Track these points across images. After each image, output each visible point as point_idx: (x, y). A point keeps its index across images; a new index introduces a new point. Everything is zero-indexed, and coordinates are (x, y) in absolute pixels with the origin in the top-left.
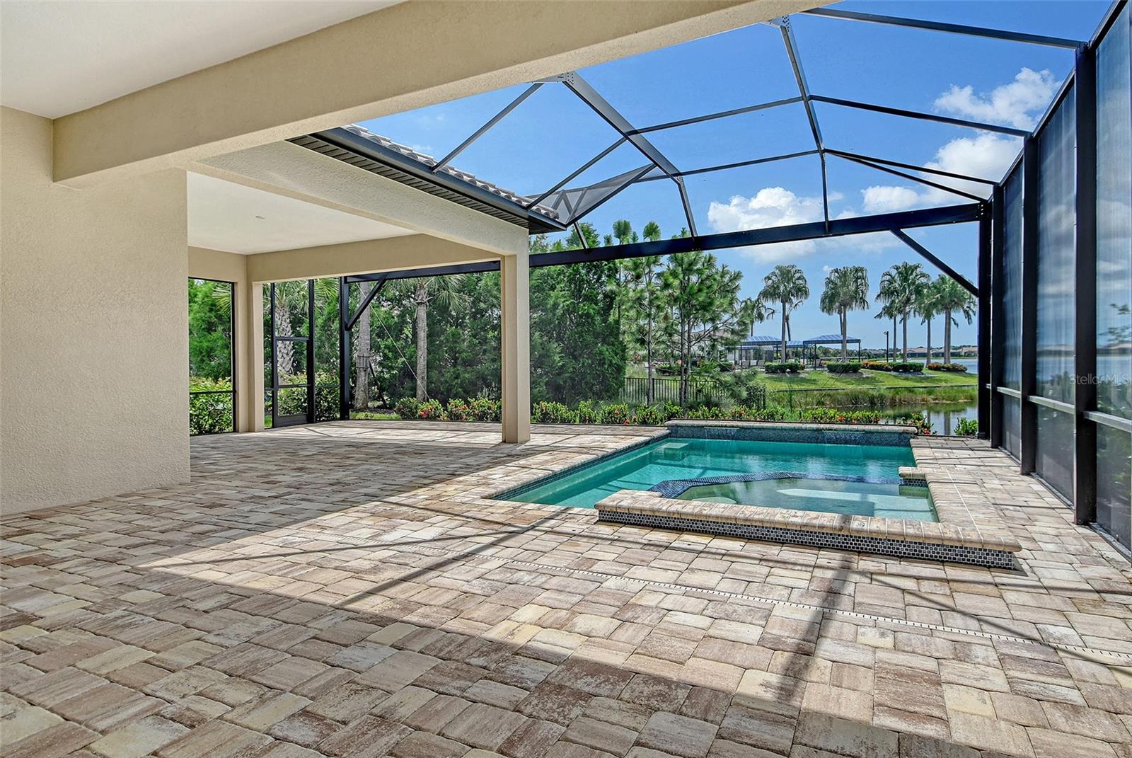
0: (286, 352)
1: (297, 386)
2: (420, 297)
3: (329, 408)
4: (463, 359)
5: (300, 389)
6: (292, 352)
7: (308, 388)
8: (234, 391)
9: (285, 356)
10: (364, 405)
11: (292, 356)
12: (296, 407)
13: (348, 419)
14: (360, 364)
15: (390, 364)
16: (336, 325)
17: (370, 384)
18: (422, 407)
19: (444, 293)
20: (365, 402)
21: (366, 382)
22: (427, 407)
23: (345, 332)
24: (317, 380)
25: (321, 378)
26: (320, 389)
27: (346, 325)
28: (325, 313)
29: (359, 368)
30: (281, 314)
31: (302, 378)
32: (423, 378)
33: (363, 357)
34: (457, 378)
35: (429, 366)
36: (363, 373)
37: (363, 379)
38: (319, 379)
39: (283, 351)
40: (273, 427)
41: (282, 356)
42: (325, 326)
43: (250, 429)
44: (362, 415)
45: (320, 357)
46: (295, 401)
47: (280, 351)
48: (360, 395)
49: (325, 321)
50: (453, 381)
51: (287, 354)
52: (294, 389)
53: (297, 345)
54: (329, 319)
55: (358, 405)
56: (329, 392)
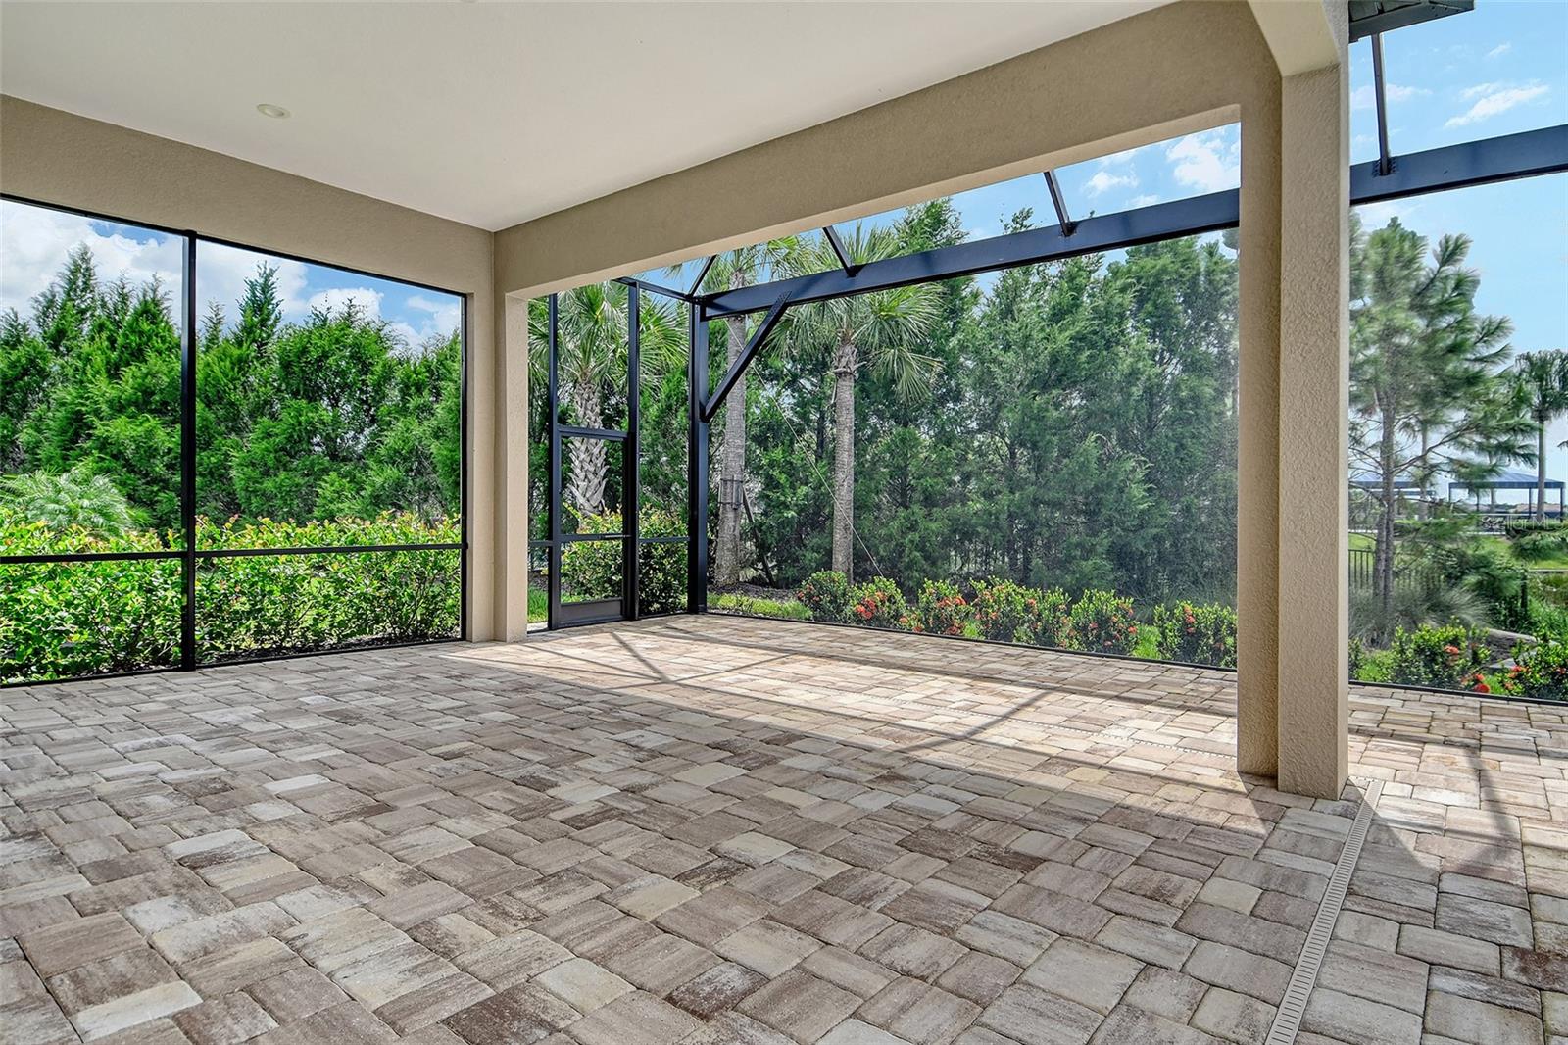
0: (592, 469)
1: (602, 537)
2: (844, 361)
3: (667, 587)
4: (925, 491)
5: (607, 544)
6: (604, 470)
7: (625, 541)
8: (465, 546)
9: (591, 476)
10: (733, 579)
11: (604, 478)
12: (600, 582)
13: (704, 611)
14: (727, 495)
15: (782, 498)
16: (680, 419)
17: (743, 537)
18: (860, 594)
19: (891, 354)
20: (734, 573)
21: (737, 533)
22: (872, 595)
23: (701, 424)
24: (643, 527)
25: (651, 521)
26: (649, 545)
27: (702, 409)
28: (662, 396)
29: (725, 504)
30: (586, 396)
31: (614, 522)
32: (846, 528)
33: (732, 481)
34: (913, 528)
35: (860, 506)
36: (731, 515)
37: (731, 525)
38: (646, 524)
39: (587, 466)
40: (550, 628)
41: (586, 477)
42: (661, 423)
43: (496, 637)
44: (729, 600)
45: (651, 480)
46: (599, 569)
47: (582, 467)
48: (725, 558)
49: (662, 411)
50: (903, 534)
51: (595, 474)
52: (597, 544)
53: (613, 457)
54: (670, 407)
55: (722, 578)
56: (668, 551)
